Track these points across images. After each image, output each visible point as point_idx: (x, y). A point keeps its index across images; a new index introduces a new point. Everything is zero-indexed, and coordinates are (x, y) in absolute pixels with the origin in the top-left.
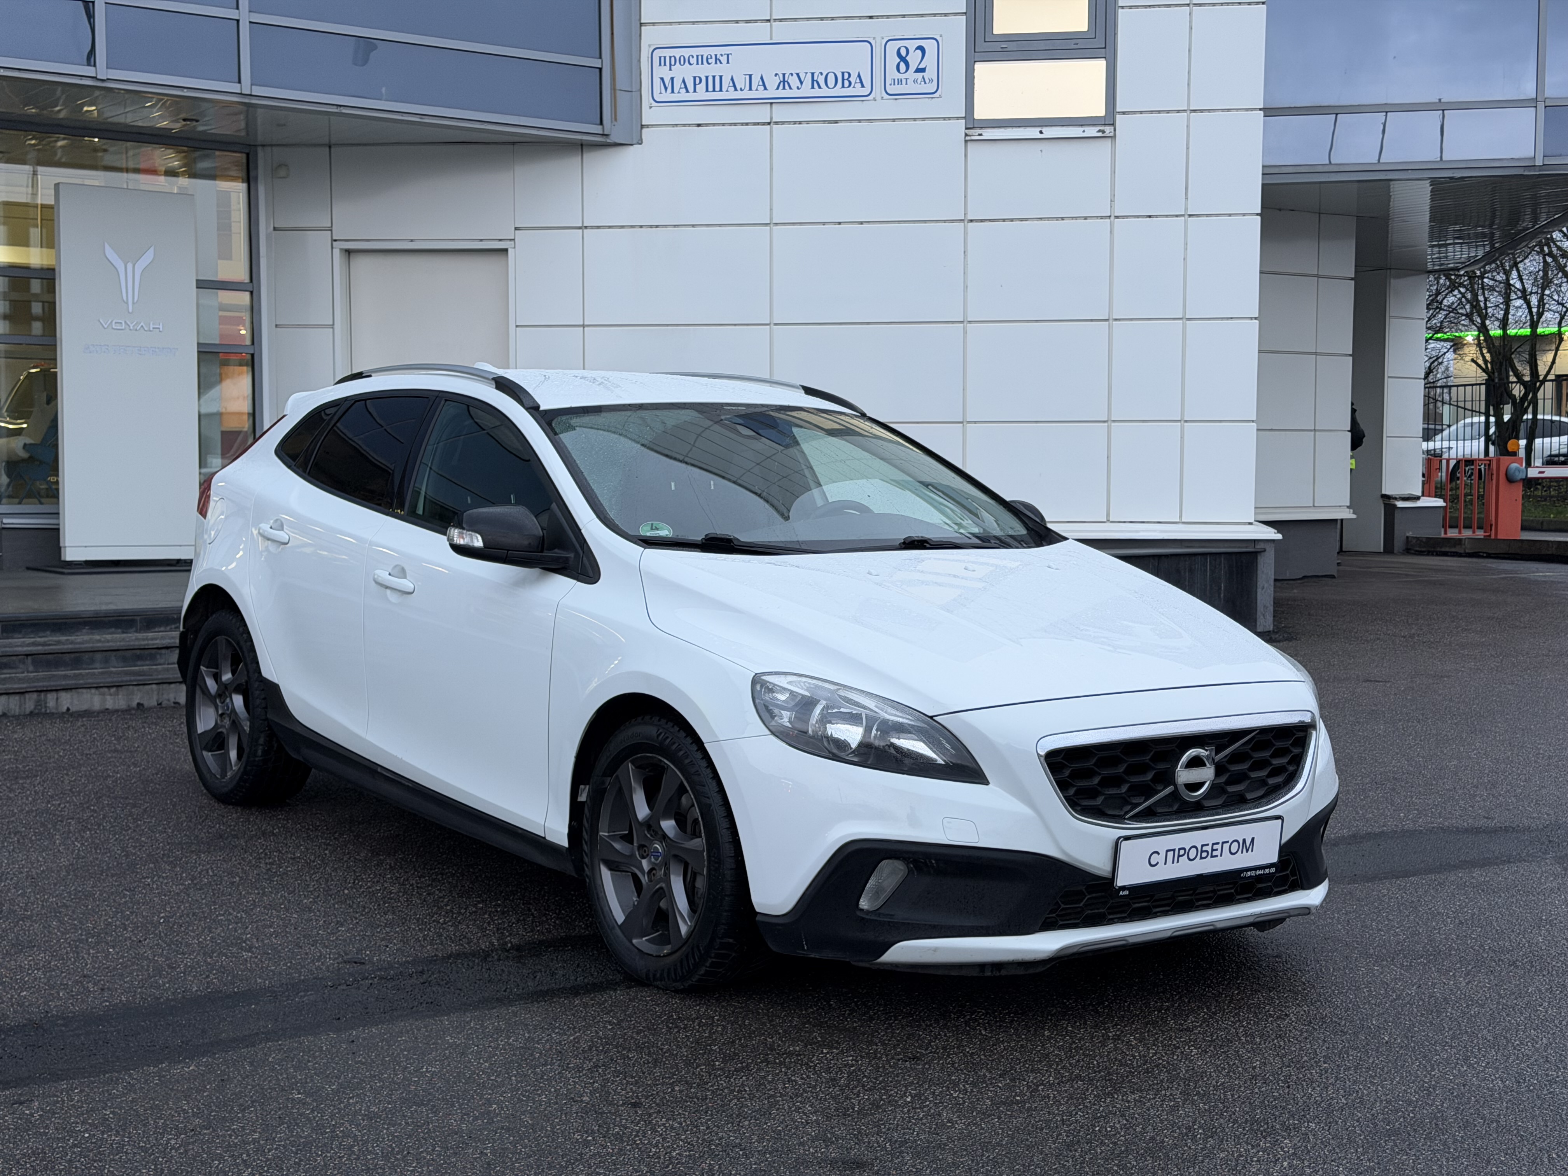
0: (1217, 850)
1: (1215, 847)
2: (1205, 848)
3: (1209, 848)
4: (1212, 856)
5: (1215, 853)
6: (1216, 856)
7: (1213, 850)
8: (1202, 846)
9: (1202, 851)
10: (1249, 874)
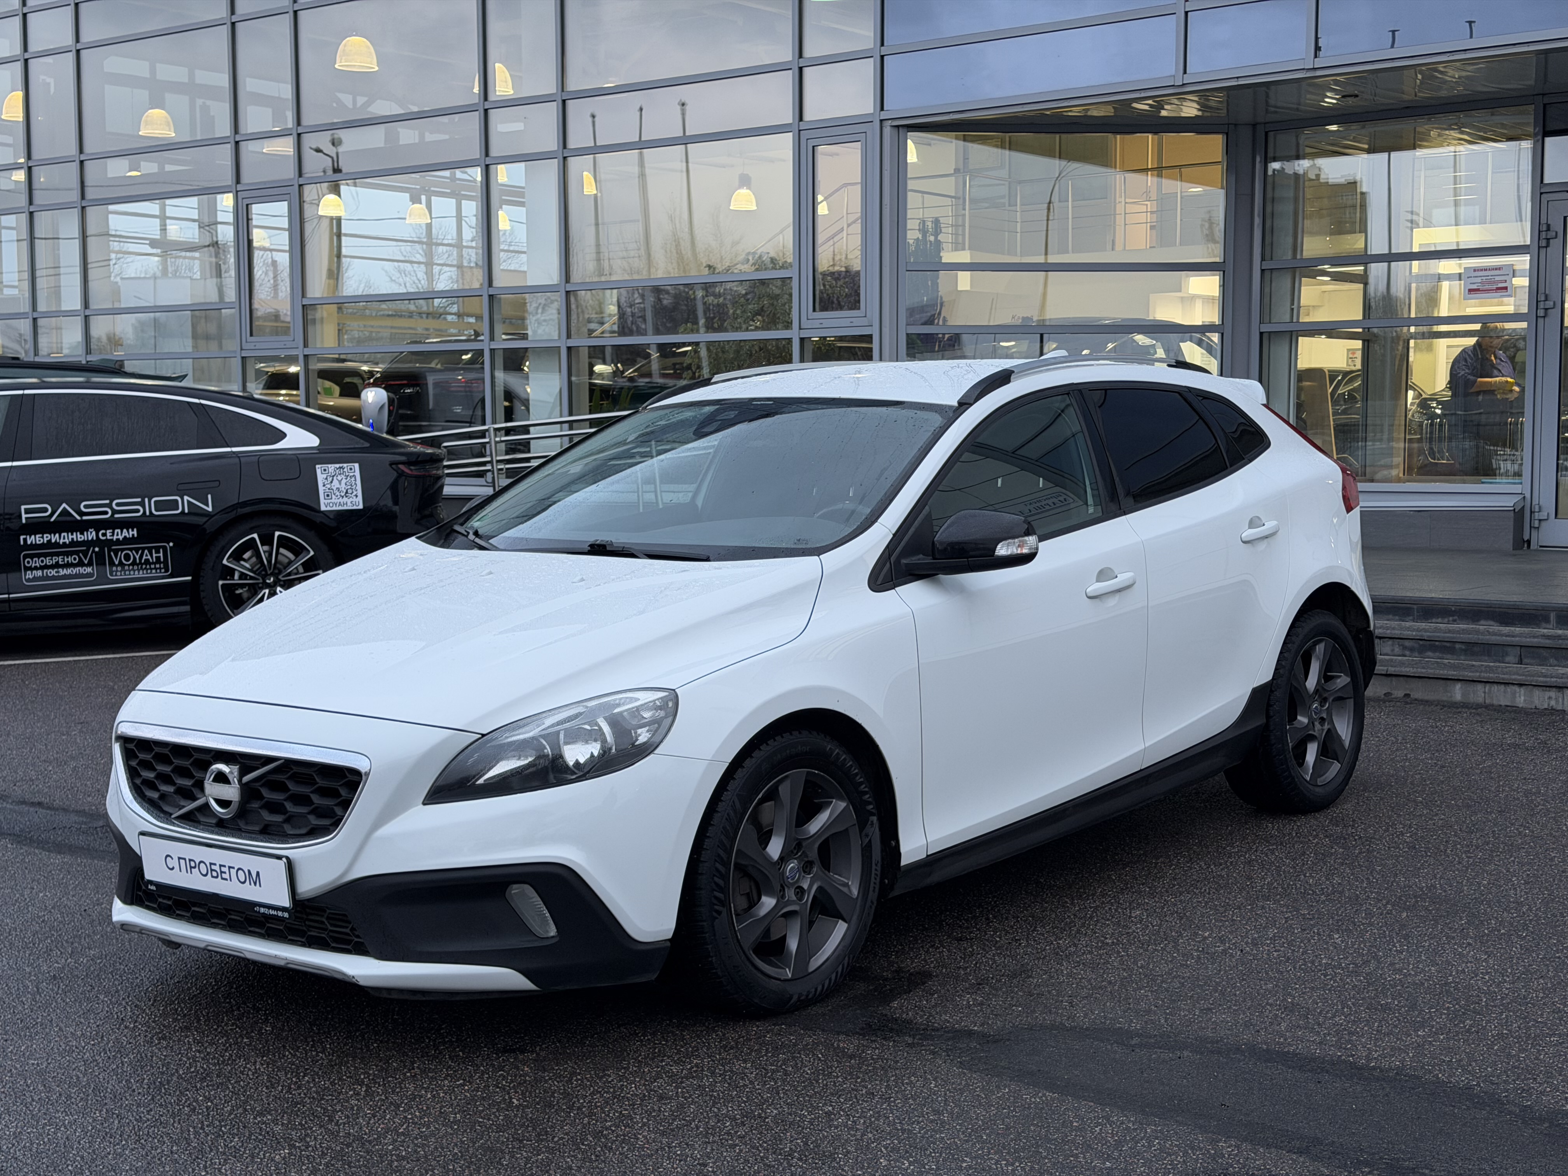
0: (225, 873)
1: (223, 869)
2: (213, 867)
3: (217, 868)
4: (222, 879)
5: (224, 876)
6: (226, 879)
7: (222, 872)
8: (211, 864)
9: (212, 870)
10: (262, 910)
